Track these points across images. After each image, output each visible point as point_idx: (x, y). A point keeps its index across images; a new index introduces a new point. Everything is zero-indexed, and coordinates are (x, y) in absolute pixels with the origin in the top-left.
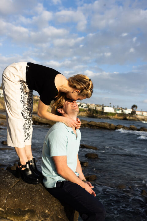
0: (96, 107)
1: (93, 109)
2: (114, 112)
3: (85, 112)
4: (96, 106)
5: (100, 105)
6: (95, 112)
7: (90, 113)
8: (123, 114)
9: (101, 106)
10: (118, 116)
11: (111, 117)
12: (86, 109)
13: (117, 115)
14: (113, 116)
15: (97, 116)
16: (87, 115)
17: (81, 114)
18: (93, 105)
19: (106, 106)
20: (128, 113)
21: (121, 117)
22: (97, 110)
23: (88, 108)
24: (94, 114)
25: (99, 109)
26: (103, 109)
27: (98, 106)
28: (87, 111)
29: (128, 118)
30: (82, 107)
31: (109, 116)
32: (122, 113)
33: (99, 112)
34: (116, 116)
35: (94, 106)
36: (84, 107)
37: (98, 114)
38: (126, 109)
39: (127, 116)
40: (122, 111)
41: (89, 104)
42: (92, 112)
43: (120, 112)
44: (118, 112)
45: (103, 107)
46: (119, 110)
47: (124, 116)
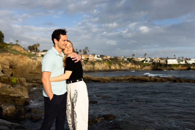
0: (159, 61)
1: (157, 62)
2: (178, 64)
3: (150, 66)
4: (160, 59)
5: (163, 58)
6: (159, 65)
7: (154, 66)
8: (187, 65)
9: (165, 59)
10: (182, 67)
11: (175, 68)
12: (150, 63)
13: (181, 65)
14: (177, 67)
15: (161, 69)
16: (152, 68)
17: (146, 68)
18: (158, 58)
19: (170, 59)
20: (192, 63)
21: (185, 68)
22: (161, 63)
23: (152, 62)
24: (158, 67)
25: (163, 62)
26: (166, 61)
27: (161, 59)
28: (152, 65)
29: (192, 67)
30: (147, 61)
31: (173, 68)
32: (186, 63)
33: (163, 65)
34: (180, 67)
35: (158, 60)
36: (148, 61)
37: (162, 67)
38: (190, 59)
39: (191, 66)
40: (186, 62)
41: (153, 58)
42: (156, 65)
43: (184, 63)
44: (181, 63)
45: (166, 60)
46: (182, 61)
47: (188, 66)
